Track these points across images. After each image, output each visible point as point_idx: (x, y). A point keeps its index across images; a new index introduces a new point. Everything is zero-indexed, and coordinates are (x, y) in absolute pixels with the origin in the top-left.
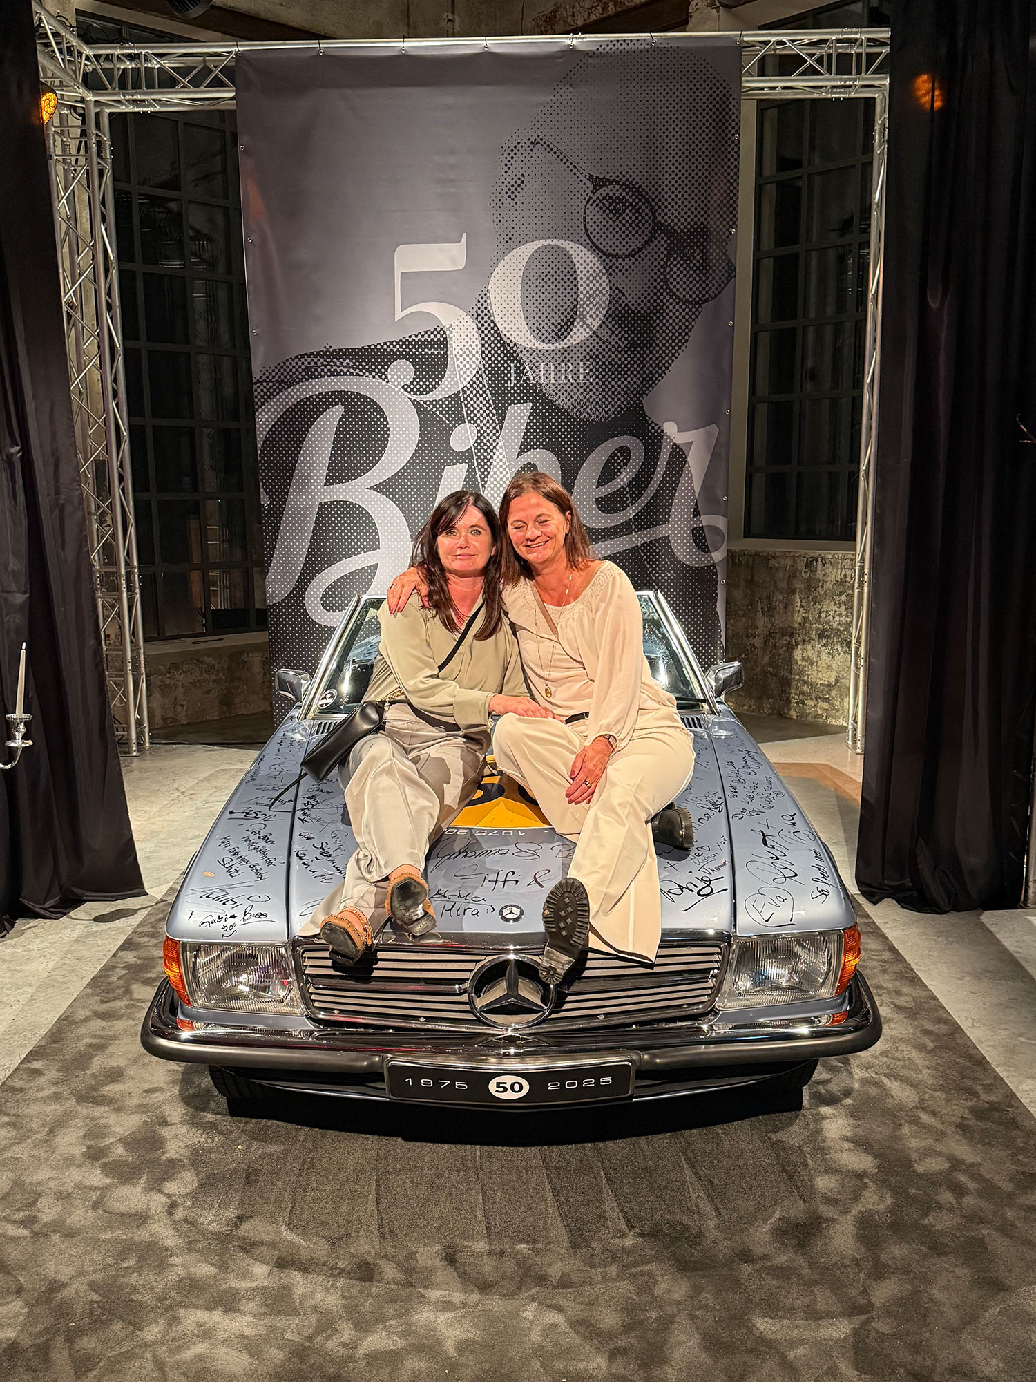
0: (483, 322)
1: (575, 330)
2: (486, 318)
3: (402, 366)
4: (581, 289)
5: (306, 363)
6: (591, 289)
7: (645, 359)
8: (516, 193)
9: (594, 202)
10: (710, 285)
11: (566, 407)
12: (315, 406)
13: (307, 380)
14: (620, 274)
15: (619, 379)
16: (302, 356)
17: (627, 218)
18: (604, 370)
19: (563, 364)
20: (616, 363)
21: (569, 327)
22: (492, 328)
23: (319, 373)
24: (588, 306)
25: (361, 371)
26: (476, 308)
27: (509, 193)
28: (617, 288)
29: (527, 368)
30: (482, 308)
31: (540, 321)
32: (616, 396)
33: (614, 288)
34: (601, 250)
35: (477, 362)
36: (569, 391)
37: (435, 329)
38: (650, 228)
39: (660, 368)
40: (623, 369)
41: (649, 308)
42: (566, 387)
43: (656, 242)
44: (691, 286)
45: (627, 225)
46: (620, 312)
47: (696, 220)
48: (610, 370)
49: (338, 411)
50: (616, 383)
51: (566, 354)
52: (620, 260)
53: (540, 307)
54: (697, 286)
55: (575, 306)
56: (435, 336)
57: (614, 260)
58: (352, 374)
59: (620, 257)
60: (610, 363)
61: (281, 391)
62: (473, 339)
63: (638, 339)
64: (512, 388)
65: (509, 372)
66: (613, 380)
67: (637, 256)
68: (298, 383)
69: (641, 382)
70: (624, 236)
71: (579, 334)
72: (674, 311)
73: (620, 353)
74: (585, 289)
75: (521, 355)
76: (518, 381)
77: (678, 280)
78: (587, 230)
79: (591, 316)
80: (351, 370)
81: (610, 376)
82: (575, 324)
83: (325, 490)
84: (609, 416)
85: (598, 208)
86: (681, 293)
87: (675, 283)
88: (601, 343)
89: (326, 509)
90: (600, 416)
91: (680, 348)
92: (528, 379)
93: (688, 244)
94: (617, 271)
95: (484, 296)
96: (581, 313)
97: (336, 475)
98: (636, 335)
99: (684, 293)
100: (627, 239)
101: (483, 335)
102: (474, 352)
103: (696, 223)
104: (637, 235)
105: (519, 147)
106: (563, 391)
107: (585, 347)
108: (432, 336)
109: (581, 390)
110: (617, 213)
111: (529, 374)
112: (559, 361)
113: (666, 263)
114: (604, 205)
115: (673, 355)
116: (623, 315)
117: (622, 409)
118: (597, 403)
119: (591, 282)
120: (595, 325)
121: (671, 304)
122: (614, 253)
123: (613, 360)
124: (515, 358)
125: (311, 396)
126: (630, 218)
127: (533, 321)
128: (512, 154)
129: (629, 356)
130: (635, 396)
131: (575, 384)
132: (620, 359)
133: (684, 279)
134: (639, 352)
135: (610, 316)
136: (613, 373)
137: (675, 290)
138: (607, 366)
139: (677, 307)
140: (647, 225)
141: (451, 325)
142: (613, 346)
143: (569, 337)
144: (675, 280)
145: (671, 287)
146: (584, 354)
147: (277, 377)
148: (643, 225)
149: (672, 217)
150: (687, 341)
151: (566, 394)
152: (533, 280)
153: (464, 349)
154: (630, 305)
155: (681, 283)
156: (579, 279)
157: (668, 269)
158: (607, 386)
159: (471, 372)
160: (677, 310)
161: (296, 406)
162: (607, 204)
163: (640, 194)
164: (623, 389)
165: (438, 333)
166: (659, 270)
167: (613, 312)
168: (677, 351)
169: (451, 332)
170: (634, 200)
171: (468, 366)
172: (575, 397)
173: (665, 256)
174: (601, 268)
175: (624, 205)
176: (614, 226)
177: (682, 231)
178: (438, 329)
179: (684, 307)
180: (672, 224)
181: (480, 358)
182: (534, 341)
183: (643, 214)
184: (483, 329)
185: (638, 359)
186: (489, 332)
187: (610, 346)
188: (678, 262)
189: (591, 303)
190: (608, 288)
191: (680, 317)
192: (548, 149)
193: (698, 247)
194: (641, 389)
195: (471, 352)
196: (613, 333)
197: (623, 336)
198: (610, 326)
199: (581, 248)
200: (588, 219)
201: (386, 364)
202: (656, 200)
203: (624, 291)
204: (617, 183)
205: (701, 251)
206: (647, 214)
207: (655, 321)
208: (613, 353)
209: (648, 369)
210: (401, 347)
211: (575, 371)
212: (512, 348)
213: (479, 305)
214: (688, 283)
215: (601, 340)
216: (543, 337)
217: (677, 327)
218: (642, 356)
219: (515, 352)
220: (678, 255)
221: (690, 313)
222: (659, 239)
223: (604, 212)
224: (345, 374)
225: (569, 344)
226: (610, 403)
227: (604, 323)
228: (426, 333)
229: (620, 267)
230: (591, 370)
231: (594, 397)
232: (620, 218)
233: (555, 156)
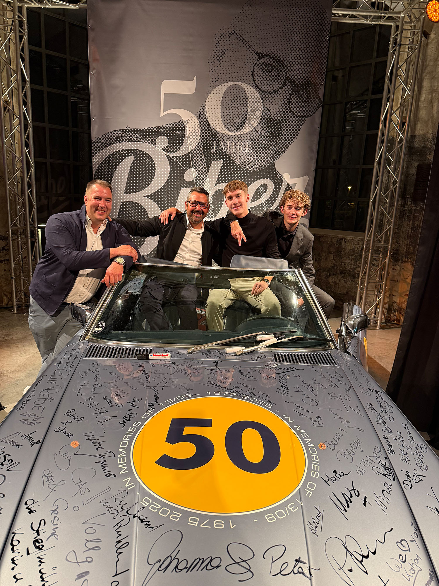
0: (202, 120)
1: (245, 126)
2: (204, 118)
3: (162, 139)
4: (249, 107)
5: (117, 135)
6: (254, 107)
7: (277, 143)
8: (221, 58)
9: (258, 65)
10: (310, 109)
11: (239, 163)
12: (120, 156)
13: (117, 143)
14: (268, 101)
15: (265, 152)
16: (115, 131)
17: (273, 74)
18: (258, 146)
19: (239, 143)
20: (264, 143)
21: (242, 125)
22: (206, 123)
23: (123, 140)
24: (252, 115)
25: (143, 140)
26: (199, 113)
27: (218, 58)
28: (266, 108)
29: (222, 143)
30: (202, 113)
31: (229, 121)
32: (263, 159)
33: (265, 108)
34: (260, 89)
35: (198, 139)
36: (241, 156)
37: (179, 122)
38: (283, 80)
39: (284, 148)
40: (267, 147)
41: (280, 118)
42: (239, 154)
43: (286, 87)
44: (301, 109)
45: (273, 77)
46: (267, 119)
47: (305, 77)
48: (260, 147)
49: (131, 158)
50: (263, 153)
51: (240, 138)
52: (269, 94)
53: (229, 114)
54: (304, 109)
55: (246, 115)
56: (179, 125)
57: (266, 94)
58: (139, 141)
59: (269, 93)
60: (261, 143)
61: (105, 147)
62: (197, 128)
63: (275, 133)
64: (214, 153)
65: (213, 145)
66: (262, 151)
67: (276, 93)
68: (113, 144)
69: (275, 154)
70: (271, 83)
71: (247, 129)
72: (292, 120)
73: (266, 139)
74: (251, 107)
75: (219, 137)
76: (217, 150)
77: (295, 106)
78: (254, 79)
79: (253, 120)
80: (138, 139)
81: (260, 150)
82: (246, 123)
83: (124, 196)
84: (259, 169)
85: (259, 68)
86: (296, 112)
87: (293, 107)
88: (257, 134)
89: (125, 205)
90: (255, 169)
91: (294, 138)
92: (222, 148)
93: (301, 89)
94: (267, 99)
95: (203, 108)
96: (249, 118)
97: (129, 189)
98: (274, 131)
99: (298, 112)
100: (272, 84)
101: (202, 126)
102: (197, 134)
103: (305, 79)
104: (277, 83)
105: (224, 35)
106: (238, 155)
107: (249, 135)
108: (178, 125)
109: (247, 156)
110: (268, 71)
111: (223, 146)
112: (237, 141)
113: (290, 97)
114: (263, 67)
115: (290, 141)
116: (268, 121)
117: (265, 166)
118: (254, 162)
119: (254, 104)
120: (255, 125)
121: (291, 117)
122: (266, 91)
123: (262, 142)
124: (216, 138)
125: (119, 151)
126: (275, 74)
127: (226, 121)
128: (220, 39)
129: (270, 141)
130: (271, 160)
131: (244, 153)
132: (265, 142)
133: (298, 106)
134: (274, 139)
135: (262, 121)
136: (262, 148)
137: (293, 111)
138: (259, 145)
139: (294, 119)
140: (282, 78)
141: (187, 120)
142: (263, 135)
143: (242, 130)
144: (294, 106)
145: (292, 109)
146: (249, 138)
147: (103, 141)
148: (281, 78)
149: (295, 75)
150: (297, 135)
151: (239, 157)
152: (227, 101)
153: (193, 132)
154: (272, 116)
155: (297, 107)
156: (248, 102)
157: (291, 101)
158: (259, 155)
159: (195, 144)
160: (294, 120)
161: (111, 155)
162: (264, 67)
163: (280, 63)
164: (266, 156)
165: (181, 124)
166: (286, 100)
167: (264, 119)
168: (292, 140)
169: (187, 124)
170: (277, 66)
171: (194, 141)
172: (244, 159)
173: (290, 94)
174: (259, 97)
175: (272, 67)
176: (267, 77)
177: (299, 82)
178: (181, 122)
179: (297, 119)
180: (294, 79)
181: (200, 137)
182: (226, 130)
183: (281, 73)
184: (202, 123)
185: (274, 142)
186: (205, 125)
187: (261, 135)
188: (296, 97)
189: (254, 114)
190: (262, 107)
191: (295, 124)
192: (238, 37)
193: (306, 91)
194: (274, 157)
195: (196, 134)
196: (263, 129)
197: (268, 131)
198: (262, 126)
199: (251, 87)
200: (254, 73)
201: (155, 137)
202: (288, 66)
203: (269, 109)
204: (270, 56)
205: (307, 93)
206: (282, 73)
207: (283, 125)
208: (263, 139)
209: (278, 147)
210: (163, 129)
211: (244, 146)
212: (215, 133)
213: (201, 111)
214: (300, 107)
215: (257, 132)
216: (230, 129)
217: (293, 128)
218: (276, 141)
219: (216, 135)
220: (296, 94)
221: (300, 122)
222: (288, 85)
223: (262, 70)
224: (135, 141)
225: (242, 133)
226: (259, 163)
227: (259, 124)
228: (175, 123)
229: (268, 98)
230: (252, 146)
231: (252, 159)
232: (270, 74)
233: (241, 41)
